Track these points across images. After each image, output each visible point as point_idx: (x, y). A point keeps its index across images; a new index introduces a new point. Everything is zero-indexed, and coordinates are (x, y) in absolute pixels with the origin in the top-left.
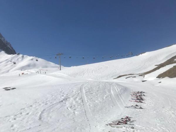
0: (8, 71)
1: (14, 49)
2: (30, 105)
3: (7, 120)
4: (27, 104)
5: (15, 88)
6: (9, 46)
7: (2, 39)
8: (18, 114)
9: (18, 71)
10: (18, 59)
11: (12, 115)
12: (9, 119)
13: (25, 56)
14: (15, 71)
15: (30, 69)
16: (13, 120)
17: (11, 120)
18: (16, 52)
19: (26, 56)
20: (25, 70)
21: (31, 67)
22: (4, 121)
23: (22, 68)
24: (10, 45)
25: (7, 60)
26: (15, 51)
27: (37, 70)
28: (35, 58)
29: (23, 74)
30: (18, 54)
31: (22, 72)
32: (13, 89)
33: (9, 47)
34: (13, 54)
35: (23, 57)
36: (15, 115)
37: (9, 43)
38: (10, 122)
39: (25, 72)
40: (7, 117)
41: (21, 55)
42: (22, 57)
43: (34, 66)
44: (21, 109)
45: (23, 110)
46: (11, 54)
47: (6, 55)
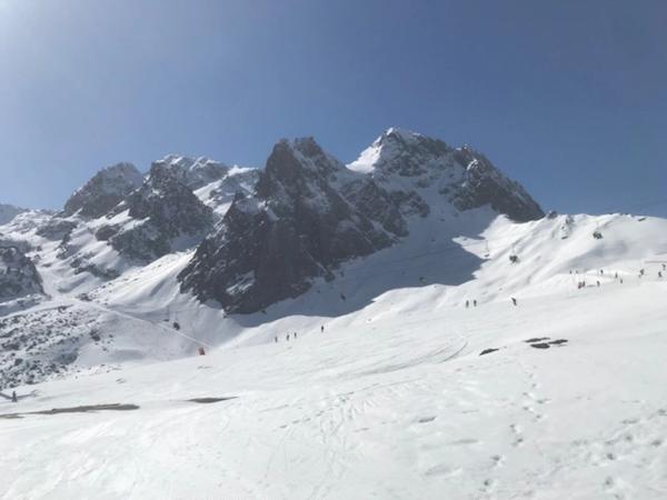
0: (528, 280)
1: (534, 199)
2: (658, 408)
3: (582, 456)
4: (643, 401)
5: (566, 341)
6: (516, 193)
7: (493, 175)
8: (617, 441)
9: (560, 276)
10: (553, 235)
11: (596, 440)
12: (590, 454)
13: (577, 217)
14: (551, 280)
15: (607, 263)
16: (604, 458)
17: (595, 458)
18: (544, 210)
19: (581, 216)
20: (586, 270)
21: (608, 258)
22: (573, 460)
23: (576, 265)
24: (521, 187)
25: (517, 242)
26: (537, 206)
27: (637, 265)
28: (617, 218)
29: (581, 285)
30: (553, 215)
31: (579, 278)
32: (558, 342)
33: (520, 196)
34: (535, 218)
35: (569, 222)
36: (609, 443)
37: (516, 183)
38: (595, 464)
39: (591, 277)
40: (576, 443)
41: (562, 219)
42: (567, 222)
43: (622, 249)
44: (625, 422)
45: (631, 425)
46: (527, 221)
47: (514, 225)
